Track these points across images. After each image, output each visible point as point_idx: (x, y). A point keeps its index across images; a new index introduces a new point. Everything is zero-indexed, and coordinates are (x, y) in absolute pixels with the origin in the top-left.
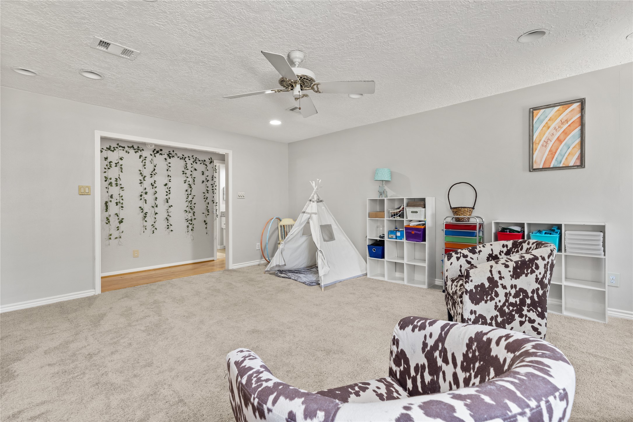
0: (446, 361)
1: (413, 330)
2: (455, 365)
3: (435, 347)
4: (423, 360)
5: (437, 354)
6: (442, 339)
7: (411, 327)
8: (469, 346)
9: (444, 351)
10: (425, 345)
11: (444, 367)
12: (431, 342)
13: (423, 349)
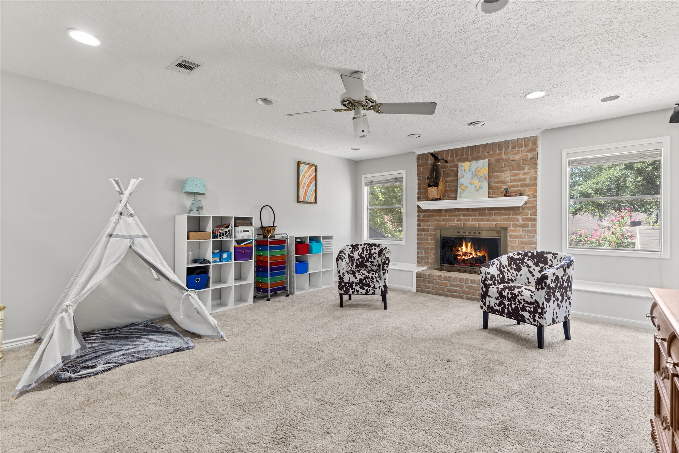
0: (504, 268)
1: (492, 266)
2: (507, 267)
3: (500, 266)
4: (498, 272)
5: (501, 268)
6: (501, 263)
7: (491, 266)
8: (508, 260)
9: (503, 266)
10: (497, 268)
11: (504, 270)
12: (498, 266)
13: (497, 270)
